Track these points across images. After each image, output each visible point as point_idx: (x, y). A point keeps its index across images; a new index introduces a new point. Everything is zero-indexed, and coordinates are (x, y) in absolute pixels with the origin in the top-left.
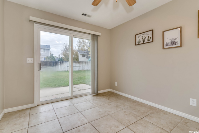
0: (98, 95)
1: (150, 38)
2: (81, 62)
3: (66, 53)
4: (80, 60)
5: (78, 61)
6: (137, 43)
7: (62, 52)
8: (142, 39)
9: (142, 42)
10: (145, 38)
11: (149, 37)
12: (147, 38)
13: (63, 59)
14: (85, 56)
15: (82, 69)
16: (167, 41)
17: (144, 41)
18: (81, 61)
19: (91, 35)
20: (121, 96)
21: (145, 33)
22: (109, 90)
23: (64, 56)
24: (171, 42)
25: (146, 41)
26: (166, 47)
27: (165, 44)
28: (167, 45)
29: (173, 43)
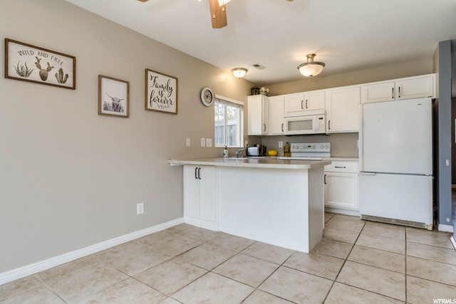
1: (67, 76)
6: (13, 73)
8: (39, 67)
10: (49, 69)
11: (61, 71)
12: (56, 71)
17: (44, 77)
21: (50, 55)
24: (113, 104)
25: (52, 78)
26: (103, 111)
27: (103, 103)
28: (106, 108)
29: (116, 107)
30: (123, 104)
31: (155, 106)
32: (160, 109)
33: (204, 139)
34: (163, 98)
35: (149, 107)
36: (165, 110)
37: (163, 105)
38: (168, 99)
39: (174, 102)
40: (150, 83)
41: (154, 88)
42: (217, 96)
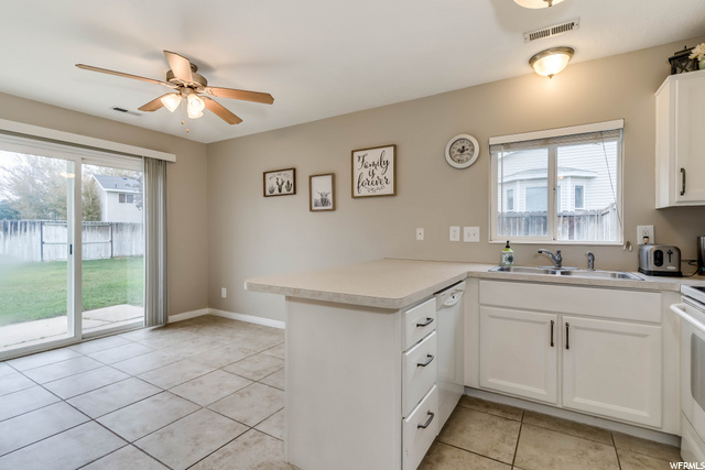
0: (167, 326)
1: (291, 184)
2: (111, 225)
3: (34, 185)
4: (106, 218)
5: (98, 219)
6: (268, 193)
7: (8, 175)
8: (278, 183)
9: (276, 192)
10: (282, 184)
11: (288, 182)
12: (285, 184)
13: (16, 207)
14: (131, 201)
15: (116, 253)
16: (317, 197)
17: (280, 190)
18: (114, 221)
19: (143, 159)
20: (233, 321)
21: (282, 173)
22: (206, 311)
23: (18, 198)
24: (322, 199)
25: (284, 190)
26: (314, 208)
27: (313, 201)
28: (316, 205)
29: (324, 202)
30: (330, 198)
31: (364, 191)
32: (371, 193)
33: (458, 229)
34: (375, 178)
35: (356, 194)
36: (378, 193)
37: (376, 187)
38: (382, 177)
39: (391, 179)
40: (357, 165)
41: (363, 170)
42: (493, 141)
